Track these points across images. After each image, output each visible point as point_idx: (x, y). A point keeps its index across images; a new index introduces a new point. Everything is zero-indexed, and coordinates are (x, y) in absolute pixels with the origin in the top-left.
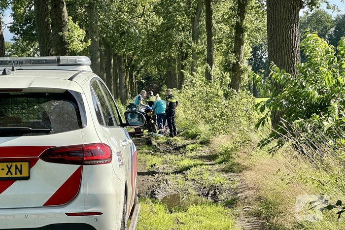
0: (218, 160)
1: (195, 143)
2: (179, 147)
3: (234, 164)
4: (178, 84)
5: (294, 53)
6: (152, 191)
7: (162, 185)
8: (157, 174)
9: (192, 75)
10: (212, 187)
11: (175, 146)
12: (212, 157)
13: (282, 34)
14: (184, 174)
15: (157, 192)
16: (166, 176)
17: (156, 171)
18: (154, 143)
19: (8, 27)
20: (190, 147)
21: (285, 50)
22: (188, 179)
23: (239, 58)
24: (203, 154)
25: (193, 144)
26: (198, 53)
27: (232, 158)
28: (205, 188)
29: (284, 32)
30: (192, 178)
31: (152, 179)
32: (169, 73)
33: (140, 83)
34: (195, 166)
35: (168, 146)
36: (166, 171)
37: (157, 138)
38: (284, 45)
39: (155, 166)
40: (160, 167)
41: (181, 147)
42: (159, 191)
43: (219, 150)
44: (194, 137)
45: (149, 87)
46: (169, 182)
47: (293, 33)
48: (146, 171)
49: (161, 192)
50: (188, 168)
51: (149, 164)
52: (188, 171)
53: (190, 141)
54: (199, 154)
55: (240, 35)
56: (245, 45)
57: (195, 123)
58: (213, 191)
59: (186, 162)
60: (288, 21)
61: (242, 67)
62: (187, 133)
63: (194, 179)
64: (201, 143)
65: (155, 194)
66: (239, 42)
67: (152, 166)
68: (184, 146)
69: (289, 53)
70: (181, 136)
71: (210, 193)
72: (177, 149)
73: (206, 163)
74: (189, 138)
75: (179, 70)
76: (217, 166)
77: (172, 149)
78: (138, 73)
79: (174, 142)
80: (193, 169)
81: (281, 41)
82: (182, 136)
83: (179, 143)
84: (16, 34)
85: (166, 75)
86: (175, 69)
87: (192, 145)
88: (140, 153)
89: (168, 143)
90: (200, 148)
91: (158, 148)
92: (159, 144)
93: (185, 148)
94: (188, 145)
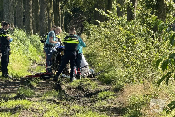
1: (109, 90)
11: (87, 91)
20: (103, 94)
24: (113, 106)
25: (106, 90)
33: (67, 14)
35: (80, 92)
41: (93, 94)
43: (130, 103)
44: (109, 82)
45: (78, 19)
53: (105, 87)
54: (108, 105)
57: (113, 65)
62: (103, 76)
64: (116, 90)
68: (97, 93)
72: (88, 95)
74: (105, 83)
77: (83, 95)
79: (87, 87)
82: (98, 80)
83: (92, 89)
88: (40, 101)
89: (80, 88)
90: (113, 97)
91: (68, 93)
92: (70, 88)
93: (97, 95)
94: (101, 91)
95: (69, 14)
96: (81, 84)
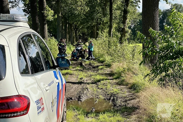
0: (115, 77)
1: (103, 65)
2: (95, 67)
3: (123, 81)
4: (96, 37)
5: (156, 23)
6: (79, 96)
7: (85, 92)
8: (83, 84)
9: (102, 33)
10: (112, 95)
12: (111, 74)
13: (150, 13)
14: (97, 84)
15: (82, 97)
16: (88, 85)
17: (83, 82)
18: (83, 64)
19: (23, 10)
20: (100, 67)
21: (151, 22)
22: (99, 88)
23: (125, 26)
24: (107, 72)
26: (105, 23)
27: (122, 76)
28: (108, 95)
29: (151, 12)
30: (101, 87)
31: (80, 86)
32: (92, 32)
33: (80, 35)
34: (103, 80)
35: (90, 66)
36: (88, 82)
37: (85, 62)
38: (151, 19)
39: (82, 79)
40: (85, 79)
41: (96, 67)
42: (83, 96)
43: (115, 71)
44: (102, 62)
46: (89, 90)
47: (156, 12)
48: (77, 82)
49: (84, 97)
50: (99, 81)
51: (80, 77)
52: (99, 83)
53: (100, 64)
54: (105, 72)
55: (125, 15)
56: (128, 19)
58: (113, 98)
59: (98, 77)
60: (153, 6)
61: (126, 30)
62: (99, 60)
63: (102, 88)
64: (106, 66)
65: (80, 98)
66: (125, 18)
67: (81, 79)
68: (98, 66)
69: (153, 23)
70: (96, 61)
71: (111, 98)
72: (94, 67)
73: (108, 78)
74: (100, 62)
75: (96, 31)
76: (114, 81)
77: (91, 67)
78: (79, 32)
79: (93, 64)
80: (102, 82)
81: (149, 16)
84: (26, 13)
85: (91, 33)
86: (95, 30)
87: (101, 66)
88: (76, 70)
89: (90, 64)
90: (105, 68)
91: (85, 67)
92: (86, 65)
93: (98, 67)
94: (99, 66)
95: (81, 35)
96: (90, 63)
